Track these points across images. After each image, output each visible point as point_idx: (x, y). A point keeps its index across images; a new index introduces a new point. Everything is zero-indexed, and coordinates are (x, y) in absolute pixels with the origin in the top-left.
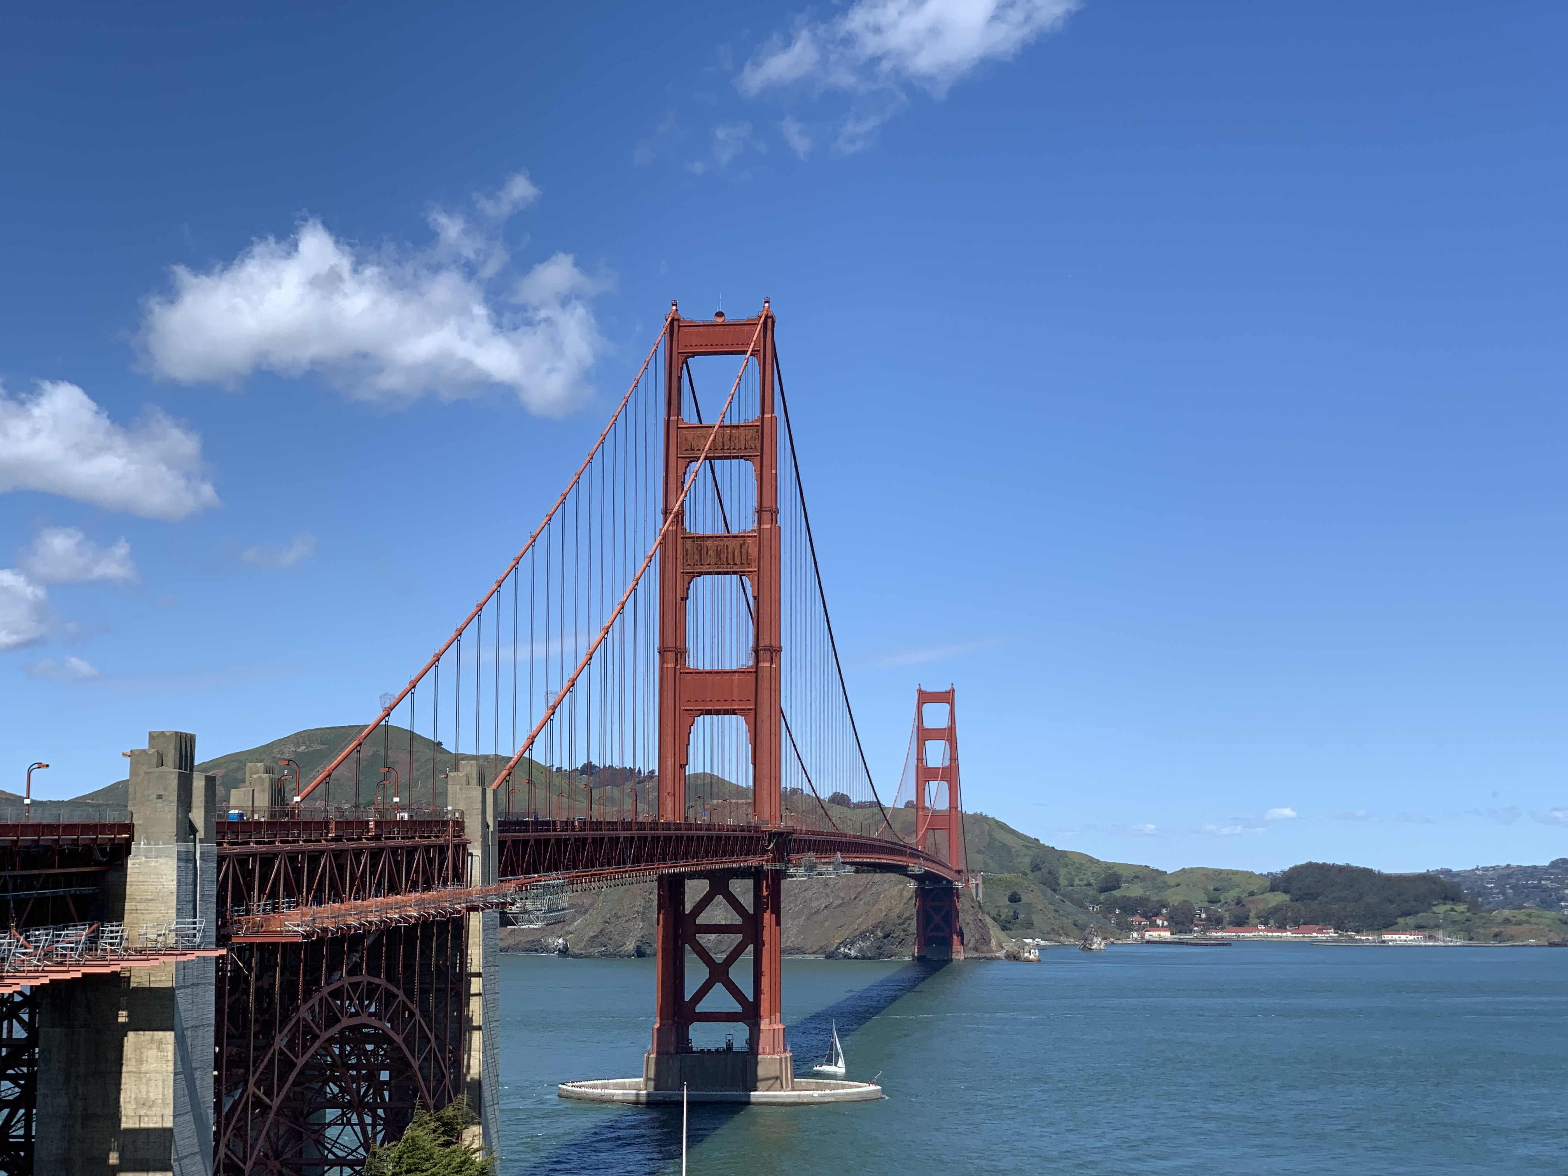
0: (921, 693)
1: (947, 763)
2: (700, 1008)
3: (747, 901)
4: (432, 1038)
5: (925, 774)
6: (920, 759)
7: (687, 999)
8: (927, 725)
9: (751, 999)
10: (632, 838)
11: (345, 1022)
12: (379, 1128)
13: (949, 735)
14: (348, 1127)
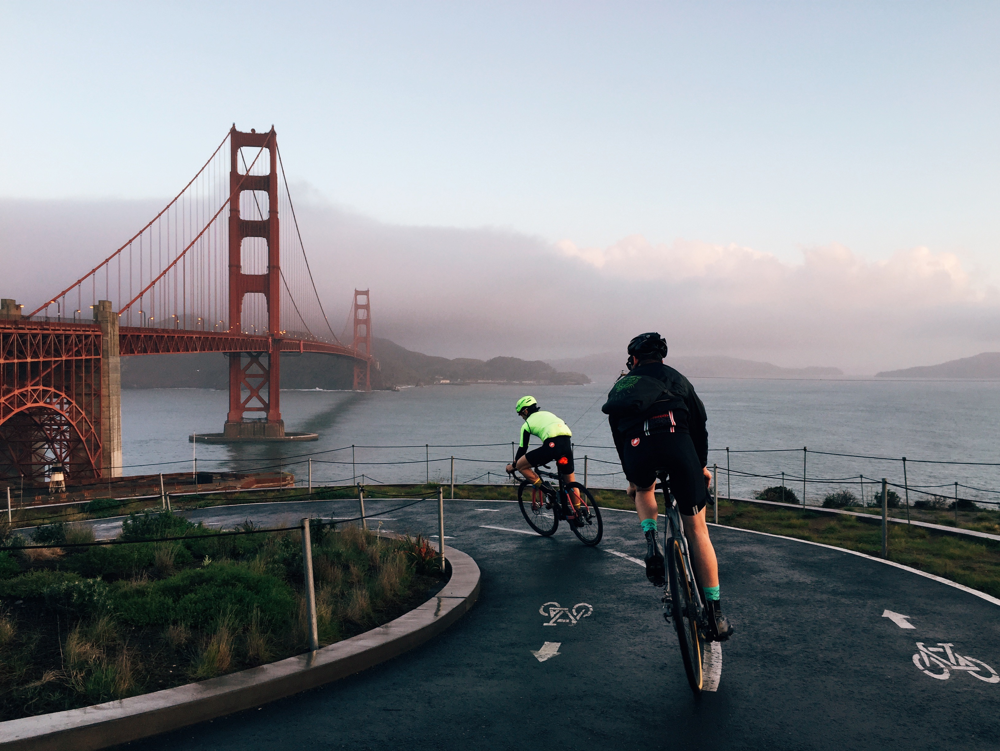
0: (356, 290)
1: (365, 318)
2: (247, 406)
3: (266, 365)
4: (83, 413)
5: (357, 322)
6: (356, 316)
7: (242, 402)
8: (359, 303)
9: (267, 403)
10: (200, 338)
11: (29, 405)
12: (63, 450)
13: (367, 307)
14: (49, 450)
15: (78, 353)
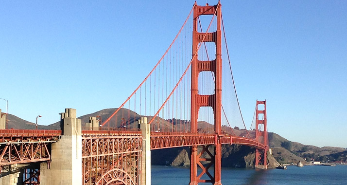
1: (264, 119)
5: (258, 122)
6: (257, 118)
9: (213, 177)
13: (264, 112)
15: (133, 149)
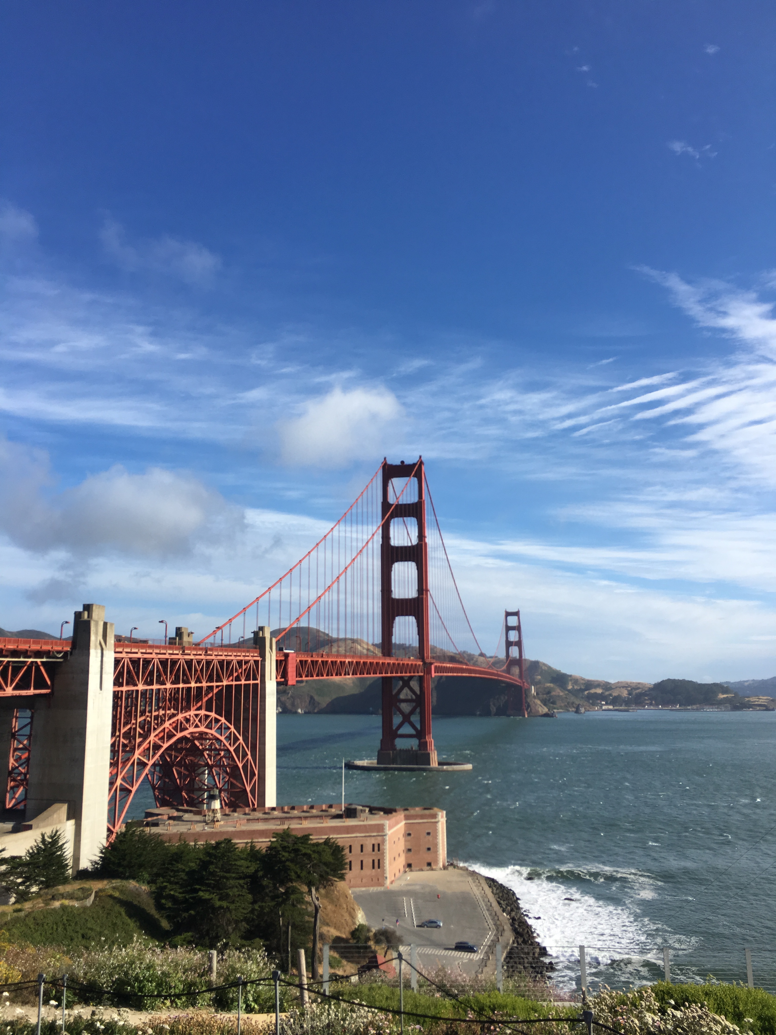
0: (506, 611)
1: (517, 639)
2: (399, 732)
3: (417, 689)
4: (241, 739)
5: (509, 644)
6: (507, 638)
7: (394, 728)
9: (419, 729)
11: (191, 730)
13: (518, 628)
15: (238, 679)
